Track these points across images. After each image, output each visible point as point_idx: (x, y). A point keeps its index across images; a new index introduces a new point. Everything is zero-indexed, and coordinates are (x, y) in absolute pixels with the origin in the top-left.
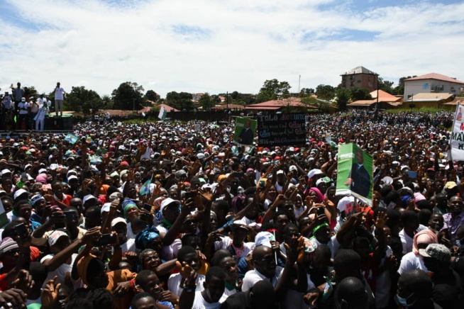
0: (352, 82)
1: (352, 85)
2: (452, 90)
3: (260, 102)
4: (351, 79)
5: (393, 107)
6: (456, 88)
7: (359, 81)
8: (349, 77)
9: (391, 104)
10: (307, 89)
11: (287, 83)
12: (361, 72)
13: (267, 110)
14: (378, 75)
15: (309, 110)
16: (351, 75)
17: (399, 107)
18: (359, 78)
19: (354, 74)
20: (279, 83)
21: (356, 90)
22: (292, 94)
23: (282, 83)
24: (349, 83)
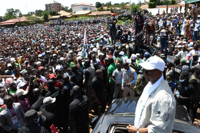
0: (50, 8)
1: (50, 9)
2: (91, 9)
3: (5, 21)
4: (50, 6)
5: (68, 18)
6: (92, 8)
7: (53, 7)
8: (49, 5)
9: (68, 16)
10: (31, 12)
11: (18, 10)
12: (53, 3)
13: (9, 25)
14: (61, 4)
15: (30, 23)
16: (49, 4)
17: (71, 17)
18: (53, 6)
19: (51, 4)
20: (14, 10)
21: (51, 11)
22: (23, 15)
23: (16, 10)
24: (49, 8)
